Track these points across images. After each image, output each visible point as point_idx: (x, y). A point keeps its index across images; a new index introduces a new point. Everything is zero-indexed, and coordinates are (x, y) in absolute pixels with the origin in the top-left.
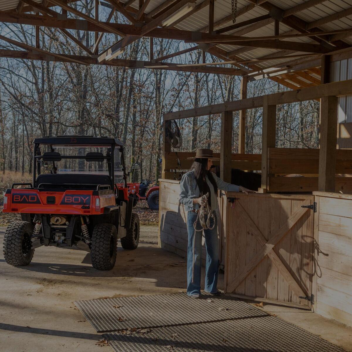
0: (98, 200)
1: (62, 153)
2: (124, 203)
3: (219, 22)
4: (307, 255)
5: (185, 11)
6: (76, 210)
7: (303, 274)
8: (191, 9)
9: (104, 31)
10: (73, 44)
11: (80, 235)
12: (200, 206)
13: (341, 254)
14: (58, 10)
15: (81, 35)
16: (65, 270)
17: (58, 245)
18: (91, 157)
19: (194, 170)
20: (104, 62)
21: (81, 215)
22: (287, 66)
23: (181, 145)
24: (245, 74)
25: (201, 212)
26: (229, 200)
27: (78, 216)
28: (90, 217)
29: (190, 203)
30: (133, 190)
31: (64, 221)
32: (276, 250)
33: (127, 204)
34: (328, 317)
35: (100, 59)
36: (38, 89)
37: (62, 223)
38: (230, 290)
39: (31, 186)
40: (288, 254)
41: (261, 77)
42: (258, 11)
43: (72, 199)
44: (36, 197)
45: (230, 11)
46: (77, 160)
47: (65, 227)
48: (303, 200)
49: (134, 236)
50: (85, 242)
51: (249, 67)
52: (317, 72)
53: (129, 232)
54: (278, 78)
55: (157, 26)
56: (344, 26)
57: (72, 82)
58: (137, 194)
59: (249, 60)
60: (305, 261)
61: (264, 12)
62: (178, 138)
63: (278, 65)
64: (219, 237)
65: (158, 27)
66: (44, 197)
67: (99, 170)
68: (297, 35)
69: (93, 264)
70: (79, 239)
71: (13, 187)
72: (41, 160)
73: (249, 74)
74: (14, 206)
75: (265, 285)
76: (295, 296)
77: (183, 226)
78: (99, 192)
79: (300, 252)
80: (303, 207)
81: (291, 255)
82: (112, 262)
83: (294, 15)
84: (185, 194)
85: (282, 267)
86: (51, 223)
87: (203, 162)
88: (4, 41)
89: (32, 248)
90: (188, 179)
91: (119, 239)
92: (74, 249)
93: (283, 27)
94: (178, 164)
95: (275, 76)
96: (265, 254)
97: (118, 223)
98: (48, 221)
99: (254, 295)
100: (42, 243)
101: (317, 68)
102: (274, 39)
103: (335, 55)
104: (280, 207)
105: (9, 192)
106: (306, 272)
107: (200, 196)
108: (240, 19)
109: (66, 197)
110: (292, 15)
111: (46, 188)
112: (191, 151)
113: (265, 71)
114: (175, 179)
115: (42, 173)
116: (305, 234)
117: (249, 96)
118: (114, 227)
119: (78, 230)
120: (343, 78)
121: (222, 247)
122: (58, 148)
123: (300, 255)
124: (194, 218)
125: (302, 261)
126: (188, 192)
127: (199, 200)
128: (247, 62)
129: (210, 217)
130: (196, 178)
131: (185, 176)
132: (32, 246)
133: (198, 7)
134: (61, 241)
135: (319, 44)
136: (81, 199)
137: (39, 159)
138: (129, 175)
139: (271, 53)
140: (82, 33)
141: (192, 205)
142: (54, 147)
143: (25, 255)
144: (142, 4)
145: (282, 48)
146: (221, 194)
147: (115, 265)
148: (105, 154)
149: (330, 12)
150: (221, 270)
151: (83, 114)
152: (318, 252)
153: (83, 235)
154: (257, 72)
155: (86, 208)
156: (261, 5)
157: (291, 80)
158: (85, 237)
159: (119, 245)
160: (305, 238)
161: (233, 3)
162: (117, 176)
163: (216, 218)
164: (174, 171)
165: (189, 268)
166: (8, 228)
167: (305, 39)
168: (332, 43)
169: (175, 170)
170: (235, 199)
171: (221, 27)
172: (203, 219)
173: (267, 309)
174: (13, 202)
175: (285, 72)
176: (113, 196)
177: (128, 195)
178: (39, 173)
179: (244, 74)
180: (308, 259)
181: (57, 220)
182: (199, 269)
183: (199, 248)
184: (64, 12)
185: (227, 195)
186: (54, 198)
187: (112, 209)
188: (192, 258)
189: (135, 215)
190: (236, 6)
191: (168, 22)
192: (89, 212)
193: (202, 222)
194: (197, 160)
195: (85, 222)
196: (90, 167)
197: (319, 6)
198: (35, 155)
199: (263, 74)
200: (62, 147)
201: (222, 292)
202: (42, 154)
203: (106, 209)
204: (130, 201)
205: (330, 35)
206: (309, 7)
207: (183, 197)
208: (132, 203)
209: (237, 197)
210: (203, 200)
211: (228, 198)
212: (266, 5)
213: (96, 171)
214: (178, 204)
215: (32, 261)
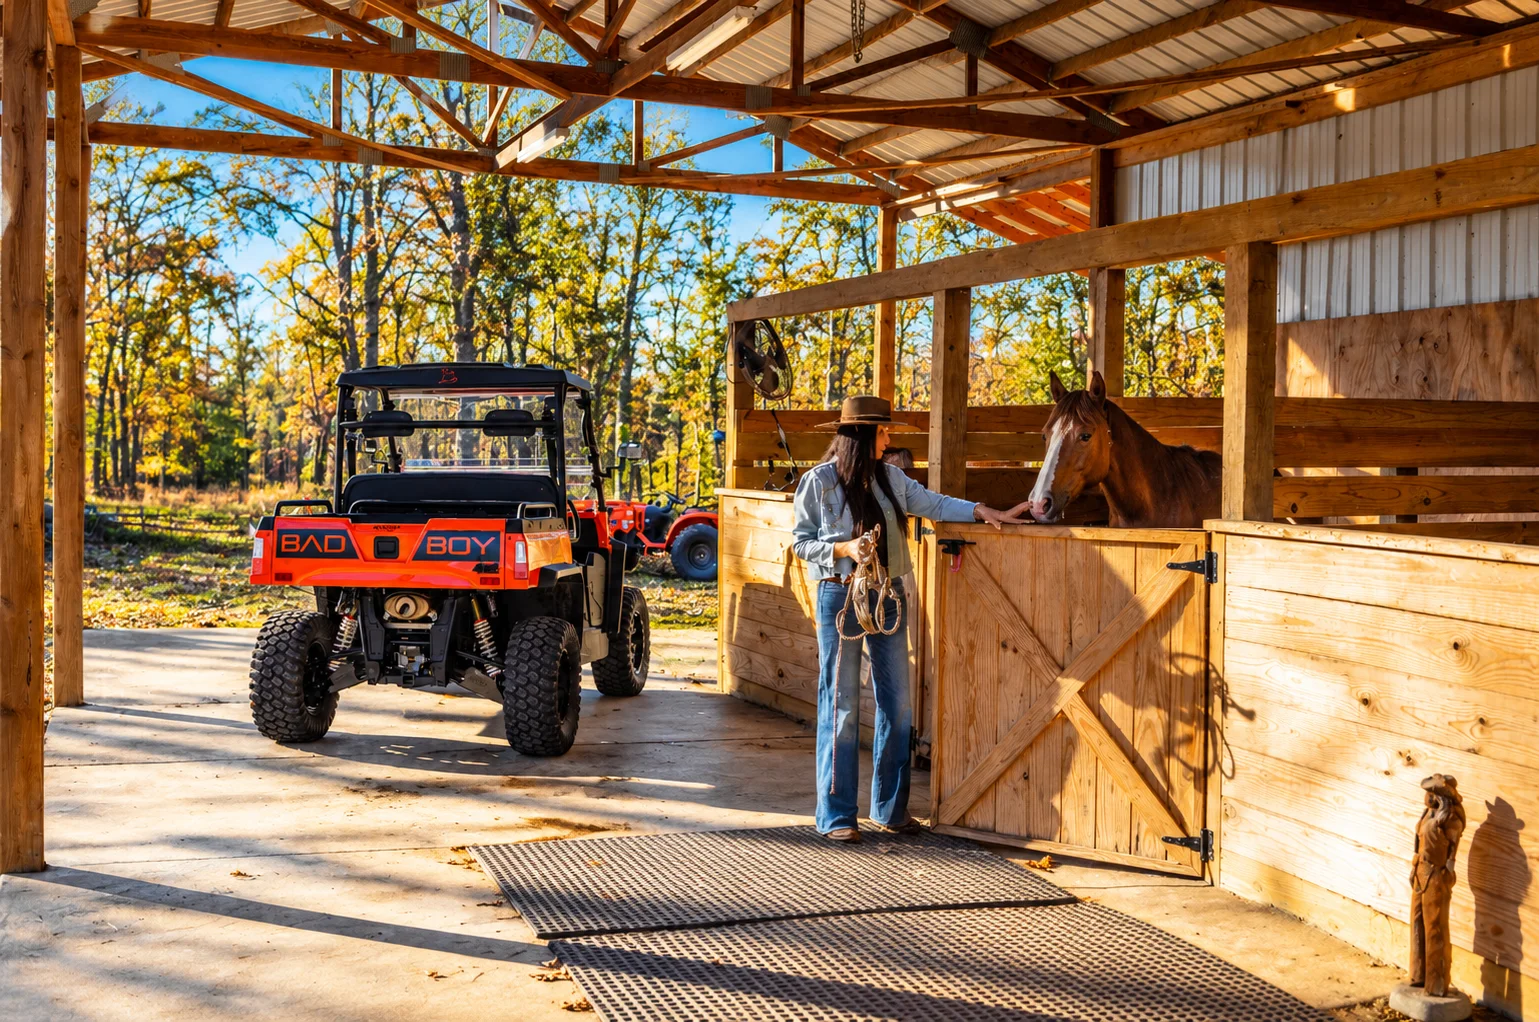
0: (520, 546)
1: (415, 415)
2: (598, 558)
3: (818, 62)
4: (1185, 710)
5: (730, 26)
6: (459, 576)
7: (1175, 768)
8: (744, 23)
9: (511, 82)
10: (433, 119)
11: (469, 650)
12: (854, 565)
13: (1291, 705)
14: (393, 25)
15: (454, 96)
16: (428, 754)
17: (407, 681)
18: (495, 423)
19: (835, 459)
20: (515, 168)
21: (474, 591)
22: (1001, 179)
23: (789, 389)
24: (888, 202)
25: (859, 581)
26: (941, 547)
27: (467, 594)
28: (501, 596)
29: (825, 556)
30: (625, 522)
31: (424, 608)
32: (1088, 696)
33: (606, 558)
34: (1257, 898)
35: (503, 159)
36: (338, 243)
37: (416, 617)
38: (949, 817)
39: (330, 509)
40: (1129, 709)
41: (931, 208)
42: (920, 30)
43: (447, 545)
44: (343, 540)
45: (847, 31)
46: (458, 434)
47: (429, 626)
48: (1174, 546)
49: (631, 656)
50: (484, 671)
51: (899, 181)
52: (1079, 194)
53: (616, 643)
54: (976, 212)
55: (653, 69)
56: (1151, 72)
57: (442, 224)
58: (640, 535)
59: (898, 164)
60: (1181, 729)
61: (937, 33)
62: (779, 372)
63: (973, 176)
64: (912, 659)
65: (656, 73)
66: (365, 537)
67: (522, 463)
68: (1024, 95)
69: (510, 737)
70: (466, 665)
71: (278, 512)
72: (359, 432)
73: (900, 202)
74: (282, 565)
75: (1056, 802)
76: (1150, 837)
77: (804, 627)
78: (525, 522)
79: (1166, 703)
80: (1172, 566)
81: (1138, 713)
82: (565, 730)
83: (1016, 39)
84: (809, 530)
85: (1109, 748)
86: (386, 616)
87: (861, 435)
88: (250, 113)
89: (331, 689)
90: (818, 486)
91: (587, 667)
92: (454, 694)
93: (990, 75)
94: (780, 445)
95: (967, 208)
96: (1057, 710)
97: (582, 616)
98: (380, 611)
99: (1024, 833)
100: (359, 676)
101: (1080, 183)
102: (962, 105)
103: (1128, 148)
104: (1103, 567)
105: (267, 525)
106: (1185, 764)
107: (855, 536)
108: (873, 52)
109: (430, 539)
110: (1011, 43)
111: (369, 513)
112: (825, 406)
113: (940, 192)
114: (769, 488)
115: (359, 473)
116: (1180, 650)
117: (903, 261)
118: (570, 630)
119: (463, 635)
120: (1150, 213)
121: (923, 687)
122: (406, 400)
123: (1162, 713)
124: (837, 601)
125: (1169, 728)
126: (817, 524)
127: (853, 548)
128: (893, 169)
129: (886, 598)
130: (841, 480)
131: (810, 476)
132: (330, 683)
133: (761, 22)
134: (416, 668)
135: (1083, 118)
136: (473, 543)
137: (353, 429)
138: (609, 474)
139: (958, 143)
140: (455, 86)
141: (830, 562)
142: (391, 397)
143: (311, 709)
144: (614, 13)
145: (984, 132)
146: (920, 531)
147: (578, 739)
148: (538, 415)
149: (1111, 33)
150: (919, 758)
151: (470, 311)
152: (1224, 707)
153: (479, 652)
154: (919, 197)
155: (488, 569)
156: (927, 14)
157: (1010, 215)
158: (485, 657)
159: (588, 684)
160: (1180, 662)
161: (854, 8)
162: (575, 478)
163: (903, 600)
164: (765, 464)
165: (821, 750)
166: (265, 630)
167: (1044, 106)
168: (1118, 116)
169: (771, 463)
170: (964, 543)
171: (824, 73)
172: (865, 606)
173: (1065, 878)
174: (280, 554)
175: (994, 195)
176: (564, 537)
177: (609, 533)
178: (352, 471)
179: (886, 199)
180: (1189, 722)
181: (405, 607)
182: (849, 755)
183: (852, 694)
184: (410, 31)
185: (936, 532)
186: (395, 541)
187: (560, 574)
188: (831, 721)
189: (633, 595)
190: (863, 18)
191: (682, 60)
192: (496, 581)
193: (861, 613)
194: (845, 430)
195: (486, 614)
196: (495, 453)
197: (1082, 15)
198: (341, 419)
199: (937, 200)
200: (417, 397)
201: (926, 823)
202: (360, 418)
203: (545, 573)
204: (618, 552)
205: (1114, 96)
206: (1057, 17)
207: (803, 539)
208: (623, 556)
209: (968, 539)
210: (864, 548)
211: (940, 542)
212: (943, 15)
213: (512, 463)
214: (783, 559)
215: (330, 729)
